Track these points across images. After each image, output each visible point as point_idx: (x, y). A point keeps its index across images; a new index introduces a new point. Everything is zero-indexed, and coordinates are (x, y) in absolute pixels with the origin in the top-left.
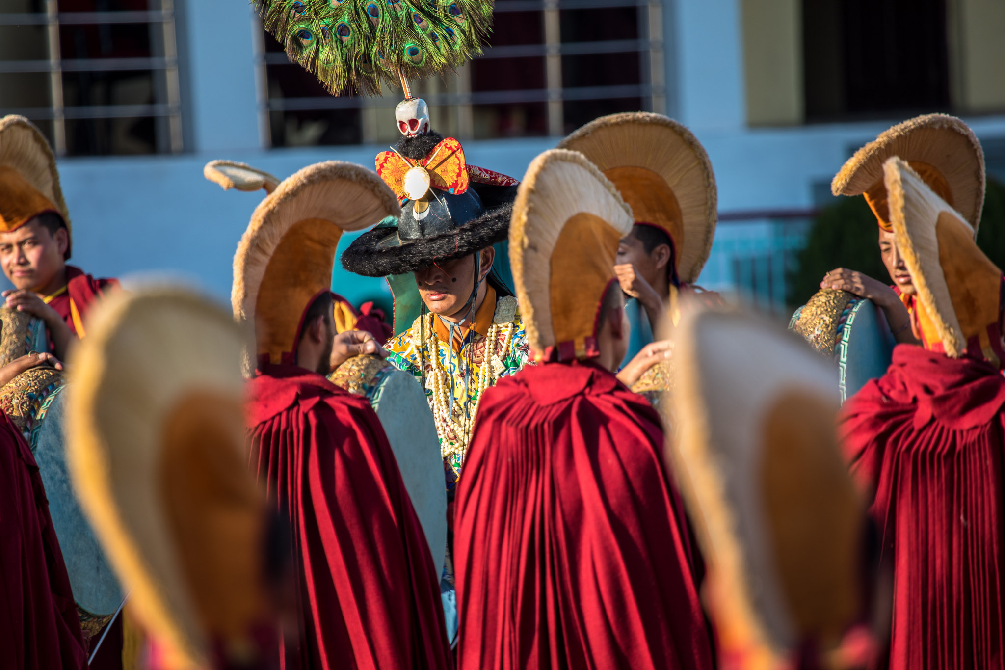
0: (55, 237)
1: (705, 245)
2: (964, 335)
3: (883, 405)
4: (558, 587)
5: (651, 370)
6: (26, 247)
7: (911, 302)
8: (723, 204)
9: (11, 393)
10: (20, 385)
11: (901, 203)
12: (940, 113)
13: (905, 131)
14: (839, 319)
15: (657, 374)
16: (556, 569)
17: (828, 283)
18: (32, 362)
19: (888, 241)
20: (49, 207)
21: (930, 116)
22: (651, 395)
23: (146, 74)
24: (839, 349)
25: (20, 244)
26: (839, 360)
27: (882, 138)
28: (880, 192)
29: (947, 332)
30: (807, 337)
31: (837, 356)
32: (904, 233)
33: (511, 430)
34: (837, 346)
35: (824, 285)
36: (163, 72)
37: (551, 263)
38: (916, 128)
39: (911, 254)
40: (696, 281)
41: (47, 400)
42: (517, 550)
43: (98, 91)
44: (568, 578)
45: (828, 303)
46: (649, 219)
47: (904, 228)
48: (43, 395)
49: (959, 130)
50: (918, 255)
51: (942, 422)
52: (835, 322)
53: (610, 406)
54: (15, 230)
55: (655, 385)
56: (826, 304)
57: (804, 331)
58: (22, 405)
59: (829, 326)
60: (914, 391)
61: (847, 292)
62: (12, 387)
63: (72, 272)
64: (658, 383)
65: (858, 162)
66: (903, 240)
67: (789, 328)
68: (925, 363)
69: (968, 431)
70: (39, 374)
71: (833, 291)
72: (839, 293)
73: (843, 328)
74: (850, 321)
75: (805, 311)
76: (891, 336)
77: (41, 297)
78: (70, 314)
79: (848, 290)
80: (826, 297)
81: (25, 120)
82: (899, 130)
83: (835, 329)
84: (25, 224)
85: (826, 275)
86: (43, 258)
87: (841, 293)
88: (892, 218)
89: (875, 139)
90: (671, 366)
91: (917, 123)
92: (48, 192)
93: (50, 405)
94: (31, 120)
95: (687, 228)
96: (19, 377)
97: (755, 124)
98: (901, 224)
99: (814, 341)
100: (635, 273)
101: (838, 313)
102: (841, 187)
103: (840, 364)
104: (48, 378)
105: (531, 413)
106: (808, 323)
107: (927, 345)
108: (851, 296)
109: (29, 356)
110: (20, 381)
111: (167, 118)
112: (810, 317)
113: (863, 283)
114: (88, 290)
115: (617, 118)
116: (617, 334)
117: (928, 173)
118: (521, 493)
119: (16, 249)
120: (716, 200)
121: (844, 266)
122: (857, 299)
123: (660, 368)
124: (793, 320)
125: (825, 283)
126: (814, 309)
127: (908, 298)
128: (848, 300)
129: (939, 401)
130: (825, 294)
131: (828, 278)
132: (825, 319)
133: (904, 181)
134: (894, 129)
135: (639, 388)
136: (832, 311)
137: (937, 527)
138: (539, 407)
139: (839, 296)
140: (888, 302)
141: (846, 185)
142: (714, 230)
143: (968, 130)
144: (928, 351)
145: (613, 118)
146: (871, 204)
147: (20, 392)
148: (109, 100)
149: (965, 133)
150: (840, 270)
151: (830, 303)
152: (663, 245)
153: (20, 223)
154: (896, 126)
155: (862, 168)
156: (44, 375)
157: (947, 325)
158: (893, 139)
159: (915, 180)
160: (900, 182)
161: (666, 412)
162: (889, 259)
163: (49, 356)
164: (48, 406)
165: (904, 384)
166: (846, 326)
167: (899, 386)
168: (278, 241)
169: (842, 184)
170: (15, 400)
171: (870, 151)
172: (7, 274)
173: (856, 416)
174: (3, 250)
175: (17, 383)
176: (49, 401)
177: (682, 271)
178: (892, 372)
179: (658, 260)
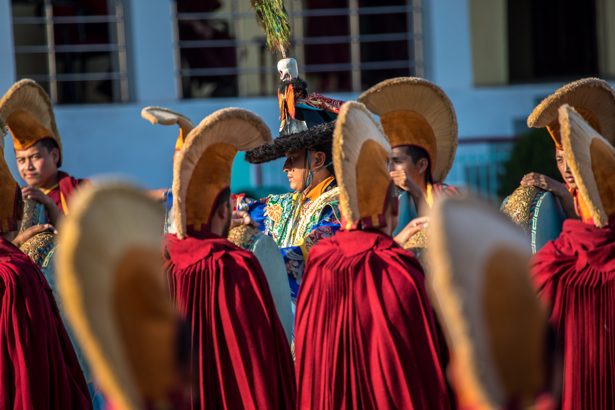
0: (51, 153)
1: (450, 159)
2: (607, 213)
3: (557, 256)
4: (358, 368)
5: (415, 235)
6: (34, 159)
7: (575, 193)
8: (462, 133)
9: (28, 249)
10: (33, 244)
11: (568, 132)
12: (594, 77)
13: (572, 88)
14: (532, 204)
15: (419, 237)
16: (356, 357)
17: (525, 182)
18: (40, 230)
19: (561, 156)
20: (48, 135)
21: (588, 79)
22: (415, 250)
23: (107, 54)
24: (532, 222)
25: (30, 157)
26: (531, 229)
27: (559, 92)
28: (556, 126)
29: (596, 212)
30: (512, 214)
31: (530, 226)
32: (570, 151)
33: (328, 272)
34: (530, 220)
35: (522, 183)
36: (117, 53)
37: (357, 169)
38: (579, 86)
39: (574, 164)
40: (444, 181)
41: (49, 253)
42: (332, 346)
43: (77, 64)
44: (363, 362)
45: (525, 194)
46: (415, 143)
47: (570, 148)
48: (47, 250)
49: (606, 88)
50: (578, 164)
51: (593, 267)
52: (529, 206)
53: (389, 257)
54: (27, 149)
55: (418, 244)
56: (524, 194)
57: (510, 211)
58: (34, 256)
59: (525, 208)
60: (576, 248)
61: (537, 187)
62: (28, 245)
63: (61, 175)
64: (419, 243)
65: (544, 107)
66: (570, 155)
67: (501, 209)
68: (583, 231)
69: (609, 273)
70: (44, 237)
71: (528, 186)
72: (532, 188)
73: (534, 209)
74: (538, 205)
75: (511, 199)
76: (563, 214)
77: (42, 190)
78: (60, 201)
79: (537, 186)
80: (524, 190)
81: (34, 82)
82: (569, 87)
83: (529, 210)
84: (33, 145)
85: (524, 176)
86: (44, 167)
87: (533, 188)
88: (563, 142)
89: (554, 93)
90: (428, 232)
91: (579, 83)
92: (48, 126)
93: (51, 256)
94: (37, 82)
95: (438, 149)
96: (32, 239)
97: (479, 84)
98: (568, 145)
99: (516, 217)
100: (407, 175)
101: (531, 200)
102: (533, 122)
103: (532, 231)
104: (50, 239)
105: (340, 261)
106: (513, 206)
107: (584, 220)
108: (539, 190)
109: (38, 226)
110: (33, 241)
111: (119, 81)
112: (514, 202)
113: (546, 182)
114: (71, 186)
115: (397, 80)
116: (395, 213)
117: (586, 115)
118: (334, 310)
119: (27, 161)
120: (457, 132)
121: (535, 171)
122: (543, 192)
123: (421, 234)
124: (503, 204)
125: (523, 182)
126: (516, 197)
127: (573, 191)
128: (538, 192)
129: (591, 254)
130: (523, 188)
131: (525, 178)
132: (523, 203)
133: (571, 119)
134: (565, 87)
135: (408, 246)
136: (527, 199)
137: (590, 332)
138: (345, 257)
139: (532, 190)
140: (562, 193)
141: (536, 121)
142: (456, 150)
143: (611, 88)
144: (585, 223)
145: (395, 80)
146: (551, 133)
147: (33, 248)
148: (84, 70)
149: (609, 90)
150: (532, 174)
151: (526, 194)
152: (423, 159)
153: (30, 144)
154: (567, 85)
155: (546, 111)
156: (48, 238)
157: (596, 208)
158: (565, 93)
159: (578, 118)
160: (568, 120)
161: (425, 261)
162: (562, 167)
163: (50, 226)
164: (50, 257)
165: (570, 244)
166: (536, 208)
167: (567, 245)
168: (200, 155)
169: (534, 120)
170: (30, 253)
171: (551, 100)
172: (22, 176)
173: (540, 263)
174: (20, 161)
175: (31, 242)
176: (51, 253)
177: (435, 175)
178: (562, 236)
179: (421, 168)
